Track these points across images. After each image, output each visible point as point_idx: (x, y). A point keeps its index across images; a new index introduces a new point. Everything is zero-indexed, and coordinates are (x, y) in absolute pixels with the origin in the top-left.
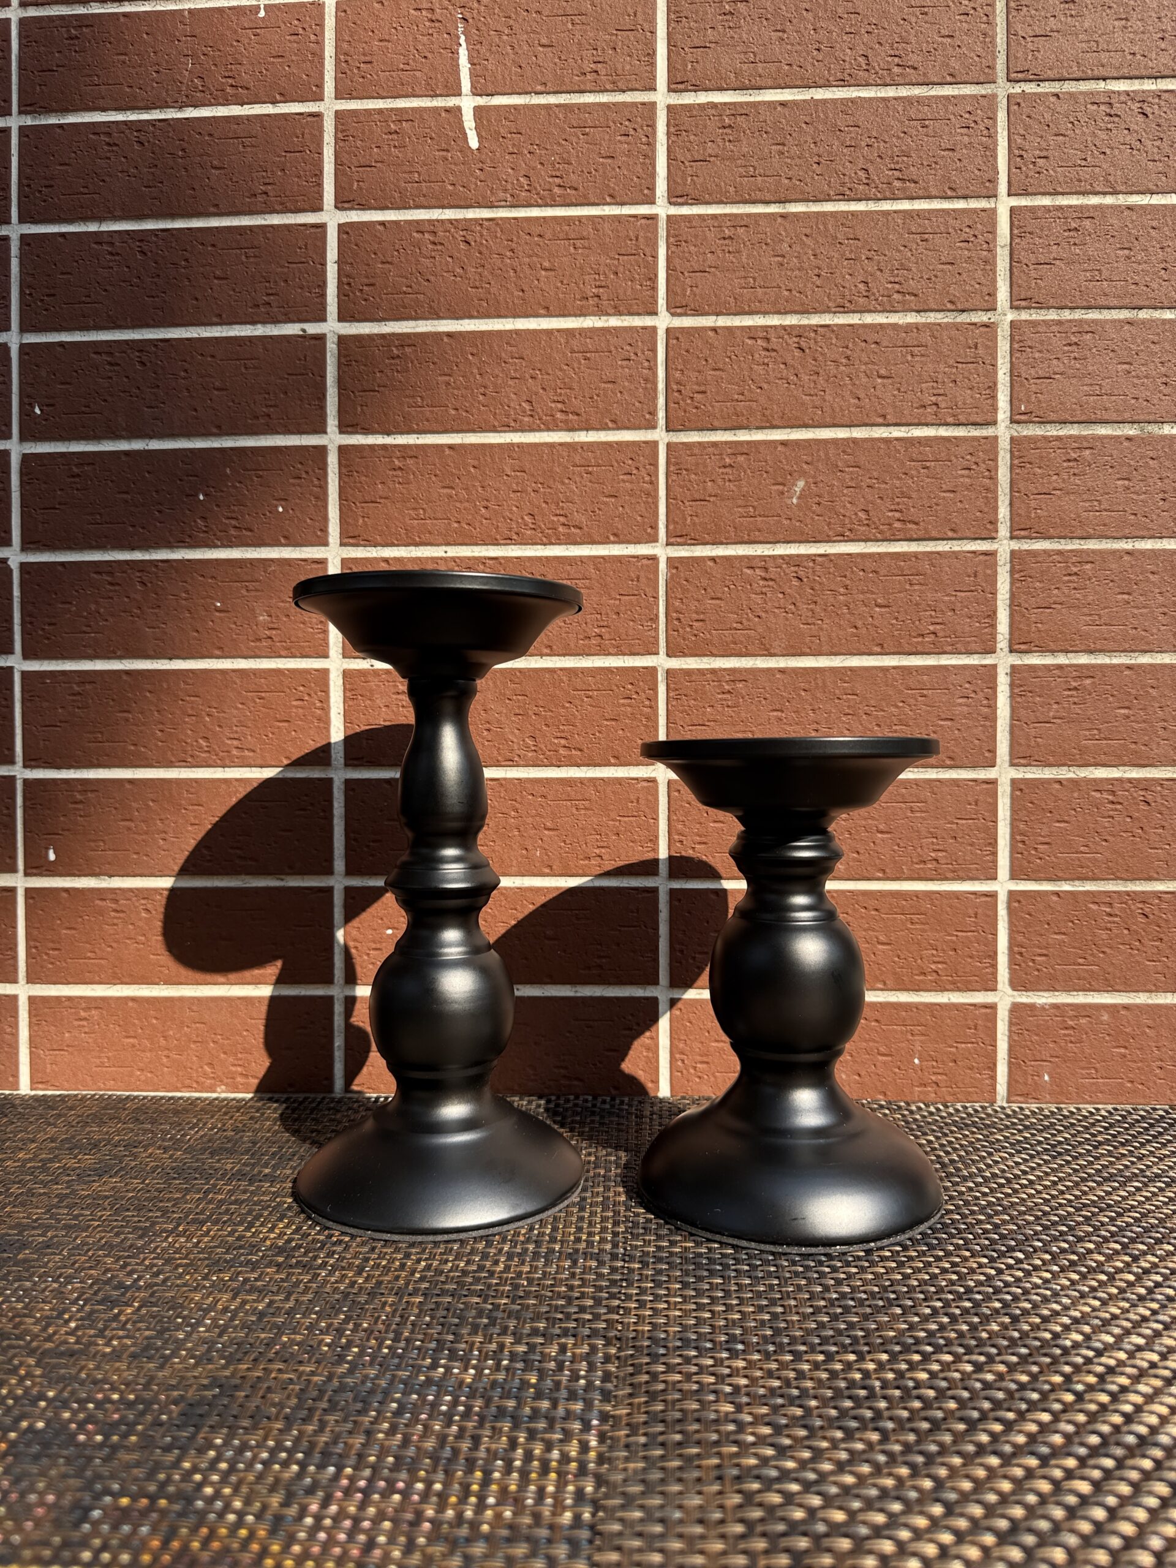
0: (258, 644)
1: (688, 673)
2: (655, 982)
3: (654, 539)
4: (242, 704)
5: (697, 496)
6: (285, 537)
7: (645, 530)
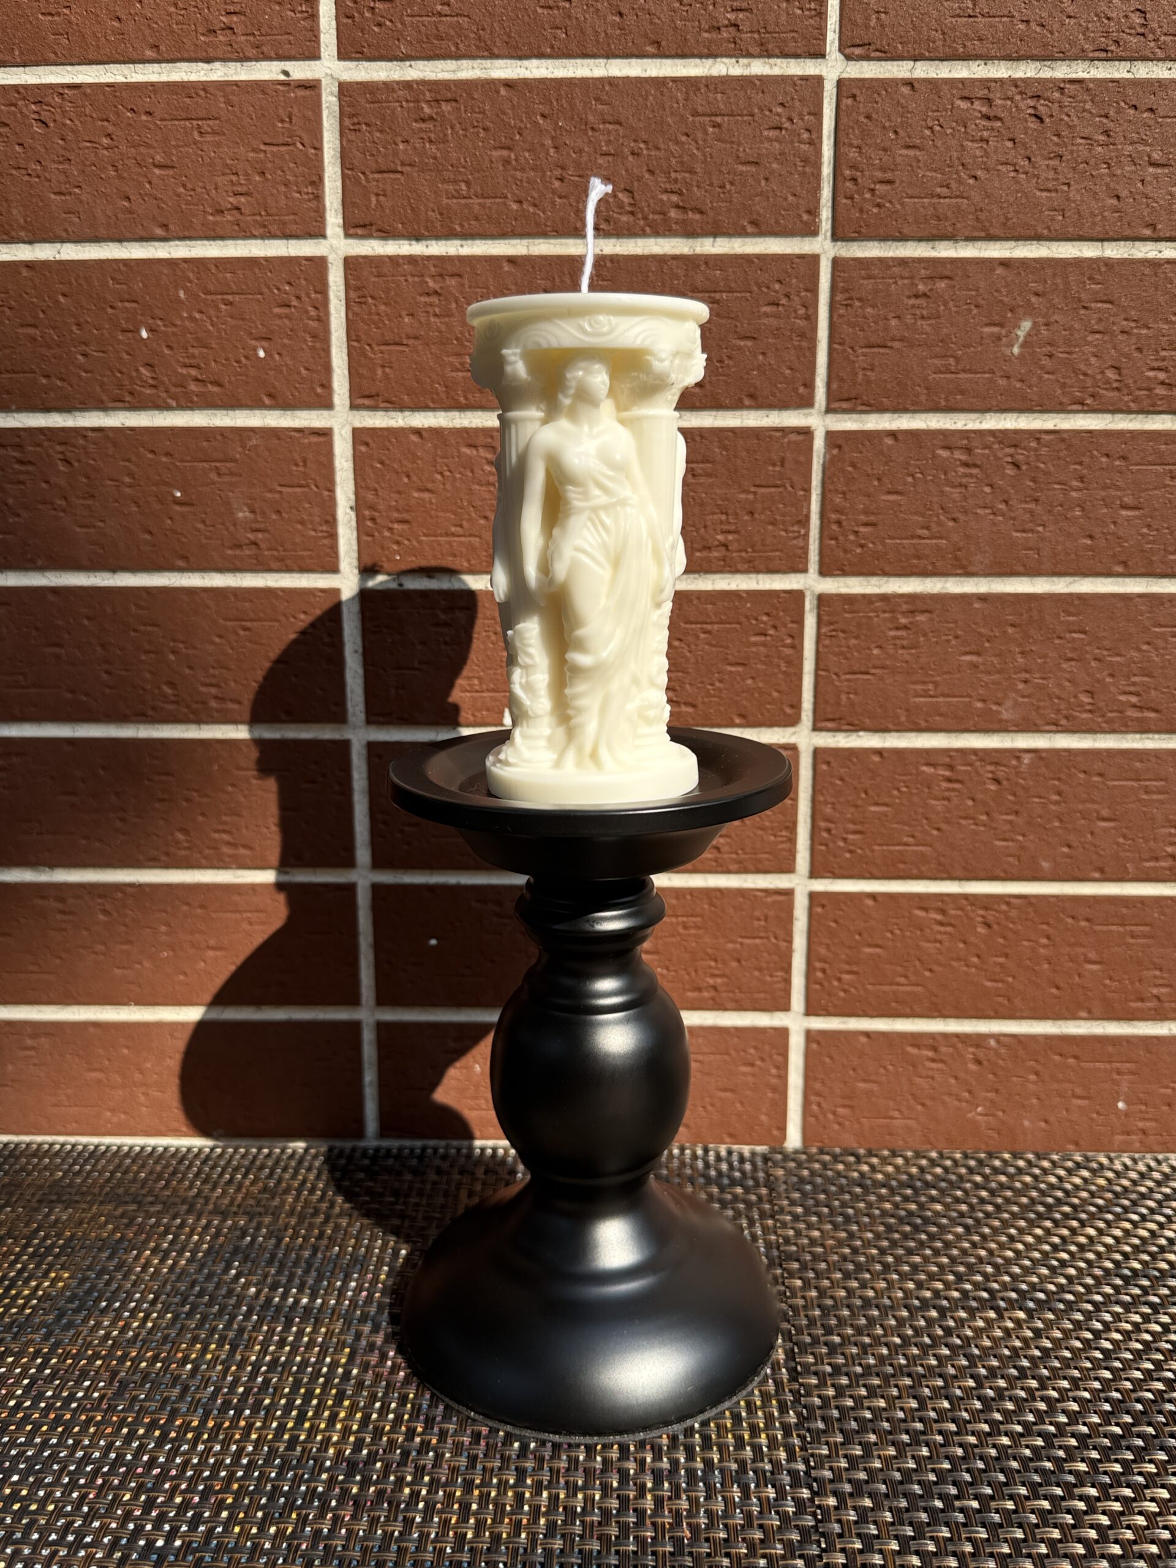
0: (238, 552)
1: (849, 600)
2: (786, 1007)
3: (806, 402)
4: (220, 637)
5: (874, 339)
6: (270, 395)
7: (796, 390)
